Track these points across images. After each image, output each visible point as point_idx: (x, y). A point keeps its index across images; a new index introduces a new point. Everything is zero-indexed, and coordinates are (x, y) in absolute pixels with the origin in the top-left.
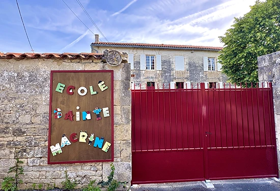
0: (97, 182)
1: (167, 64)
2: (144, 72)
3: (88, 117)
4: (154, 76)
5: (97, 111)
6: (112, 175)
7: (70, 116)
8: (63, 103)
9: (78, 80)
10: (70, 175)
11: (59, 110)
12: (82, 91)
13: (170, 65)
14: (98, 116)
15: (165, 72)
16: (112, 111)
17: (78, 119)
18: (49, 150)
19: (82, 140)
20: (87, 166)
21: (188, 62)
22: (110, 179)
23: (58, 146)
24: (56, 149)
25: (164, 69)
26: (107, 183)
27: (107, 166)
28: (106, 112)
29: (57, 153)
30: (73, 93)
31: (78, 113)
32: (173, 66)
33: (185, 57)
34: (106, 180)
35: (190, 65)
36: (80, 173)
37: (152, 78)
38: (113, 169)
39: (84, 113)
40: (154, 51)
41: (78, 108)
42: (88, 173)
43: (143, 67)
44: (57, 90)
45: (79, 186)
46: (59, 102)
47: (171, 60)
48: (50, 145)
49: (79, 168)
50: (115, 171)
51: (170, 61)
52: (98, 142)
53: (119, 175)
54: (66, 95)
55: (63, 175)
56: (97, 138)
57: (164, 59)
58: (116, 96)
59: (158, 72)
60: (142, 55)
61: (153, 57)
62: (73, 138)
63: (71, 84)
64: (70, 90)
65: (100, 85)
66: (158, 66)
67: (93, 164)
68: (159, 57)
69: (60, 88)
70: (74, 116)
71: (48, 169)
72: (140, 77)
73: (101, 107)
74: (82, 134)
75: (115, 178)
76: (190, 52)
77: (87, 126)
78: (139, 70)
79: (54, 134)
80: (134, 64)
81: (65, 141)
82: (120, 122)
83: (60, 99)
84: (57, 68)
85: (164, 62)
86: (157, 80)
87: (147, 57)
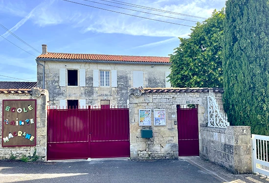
0: (27, 156)
1: (123, 80)
2: (97, 89)
3: (23, 123)
4: (109, 94)
5: (27, 120)
6: (35, 153)
7: (13, 123)
8: (9, 116)
9: (17, 104)
10: (13, 153)
11: (7, 120)
12: (19, 110)
13: (127, 82)
14: (28, 123)
15: (121, 89)
16: (35, 121)
17: (17, 124)
18: (3, 140)
19: (19, 135)
20: (22, 148)
21: (147, 77)
22: (34, 155)
23: (7, 138)
24: (6, 139)
25: (120, 86)
26: (32, 157)
27: (32, 149)
28: (32, 121)
29: (7, 142)
30: (14, 111)
31: (17, 122)
32: (130, 83)
33: (144, 72)
34: (32, 155)
35: (150, 81)
36: (18, 152)
37: (106, 95)
38: (36, 150)
39: (20, 121)
40: (109, 65)
41: (17, 119)
42: (23, 152)
43: (96, 83)
44: (6, 110)
45: (18, 158)
46: (7, 116)
47: (128, 75)
48: (3, 137)
49: (18, 149)
50: (37, 151)
51: (127, 77)
52: (28, 136)
53: (39, 153)
54: (11, 112)
55: (10, 153)
56: (27, 134)
57: (120, 74)
58: (38, 113)
59: (114, 89)
60: (95, 70)
61: (109, 72)
62: (15, 134)
63: (14, 106)
64: (13, 110)
65: (29, 107)
66: (114, 83)
67: (25, 147)
68: (114, 72)
69: (7, 109)
70: (15, 123)
71: (2, 150)
72: (93, 94)
73: (29, 118)
74: (19, 132)
75: (37, 154)
76: (151, 66)
77: (22, 128)
78: (92, 87)
79: (5, 132)
80: (86, 80)
81: (11, 135)
82: (40, 126)
83: (8, 115)
84: (6, 98)
85: (120, 78)
86: (112, 98)
87: (101, 72)
